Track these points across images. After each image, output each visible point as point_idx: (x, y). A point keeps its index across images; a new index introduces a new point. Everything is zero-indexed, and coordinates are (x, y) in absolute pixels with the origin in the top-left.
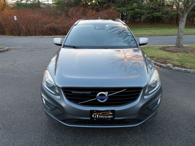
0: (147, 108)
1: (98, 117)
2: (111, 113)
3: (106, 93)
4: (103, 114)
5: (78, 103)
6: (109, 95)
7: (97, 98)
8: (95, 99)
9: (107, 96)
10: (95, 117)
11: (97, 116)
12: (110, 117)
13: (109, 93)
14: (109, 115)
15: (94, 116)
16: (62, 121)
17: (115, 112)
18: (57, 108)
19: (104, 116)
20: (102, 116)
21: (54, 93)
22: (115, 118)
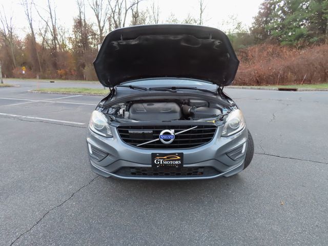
0: (226, 154)
1: (161, 163)
2: (179, 158)
3: (172, 132)
4: (168, 158)
5: (135, 145)
6: (176, 134)
7: (161, 138)
8: (158, 139)
9: (173, 134)
10: (158, 163)
11: (160, 161)
12: (177, 162)
13: (176, 132)
14: (175, 160)
15: (157, 161)
16: (113, 173)
17: (184, 156)
18: (108, 154)
19: (169, 161)
20: (167, 161)
21: (105, 135)
22: (184, 166)
